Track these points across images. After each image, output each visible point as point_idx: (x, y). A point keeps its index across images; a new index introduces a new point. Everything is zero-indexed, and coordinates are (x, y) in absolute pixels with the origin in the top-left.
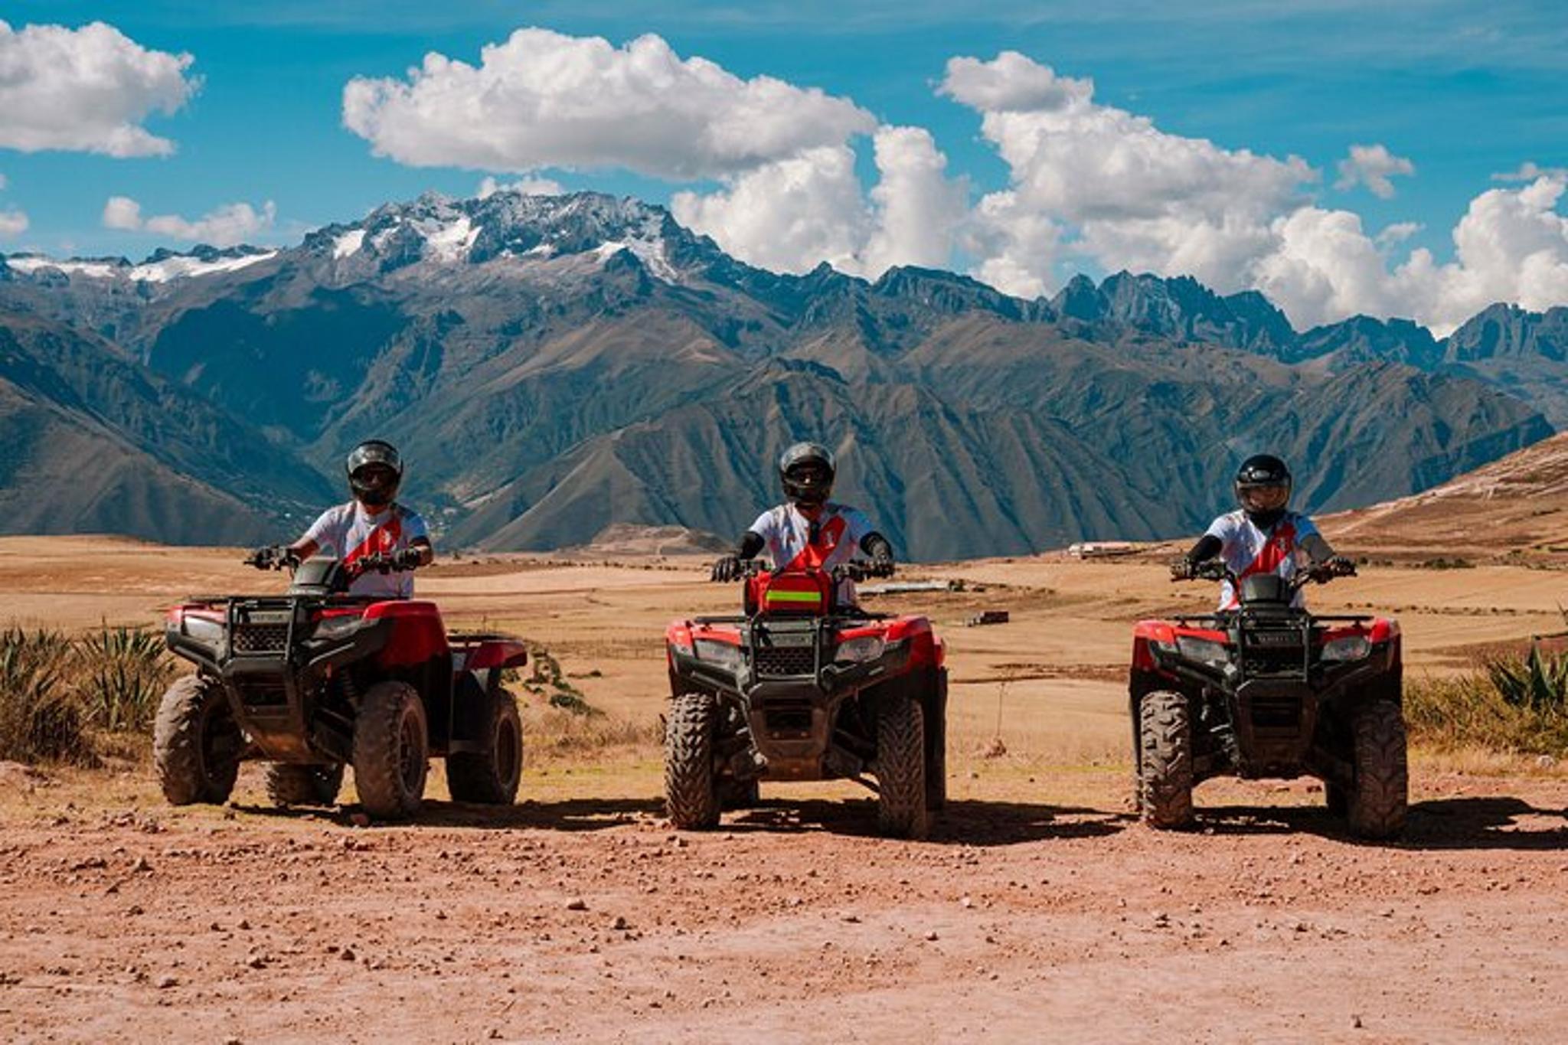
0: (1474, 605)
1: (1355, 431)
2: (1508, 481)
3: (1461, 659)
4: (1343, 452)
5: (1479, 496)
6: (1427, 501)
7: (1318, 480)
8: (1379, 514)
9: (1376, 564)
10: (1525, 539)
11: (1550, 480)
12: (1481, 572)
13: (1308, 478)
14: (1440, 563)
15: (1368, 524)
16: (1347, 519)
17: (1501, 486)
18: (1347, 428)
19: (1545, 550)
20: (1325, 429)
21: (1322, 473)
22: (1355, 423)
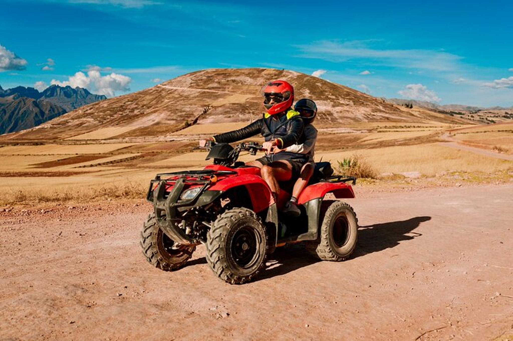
0: (44, 153)
1: (20, 113)
2: (53, 125)
3: (40, 166)
4: (18, 118)
5: (46, 128)
6: (34, 130)
7: (12, 125)
8: (22, 133)
9: (21, 145)
10: (57, 138)
11: (63, 124)
12: (47, 146)
13: (9, 125)
14: (37, 144)
15: (19, 136)
16: (14, 134)
17: (52, 126)
18: (18, 113)
19: (62, 140)
20: (13, 113)
21: (13, 124)
22: (20, 112)
